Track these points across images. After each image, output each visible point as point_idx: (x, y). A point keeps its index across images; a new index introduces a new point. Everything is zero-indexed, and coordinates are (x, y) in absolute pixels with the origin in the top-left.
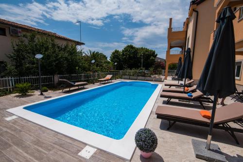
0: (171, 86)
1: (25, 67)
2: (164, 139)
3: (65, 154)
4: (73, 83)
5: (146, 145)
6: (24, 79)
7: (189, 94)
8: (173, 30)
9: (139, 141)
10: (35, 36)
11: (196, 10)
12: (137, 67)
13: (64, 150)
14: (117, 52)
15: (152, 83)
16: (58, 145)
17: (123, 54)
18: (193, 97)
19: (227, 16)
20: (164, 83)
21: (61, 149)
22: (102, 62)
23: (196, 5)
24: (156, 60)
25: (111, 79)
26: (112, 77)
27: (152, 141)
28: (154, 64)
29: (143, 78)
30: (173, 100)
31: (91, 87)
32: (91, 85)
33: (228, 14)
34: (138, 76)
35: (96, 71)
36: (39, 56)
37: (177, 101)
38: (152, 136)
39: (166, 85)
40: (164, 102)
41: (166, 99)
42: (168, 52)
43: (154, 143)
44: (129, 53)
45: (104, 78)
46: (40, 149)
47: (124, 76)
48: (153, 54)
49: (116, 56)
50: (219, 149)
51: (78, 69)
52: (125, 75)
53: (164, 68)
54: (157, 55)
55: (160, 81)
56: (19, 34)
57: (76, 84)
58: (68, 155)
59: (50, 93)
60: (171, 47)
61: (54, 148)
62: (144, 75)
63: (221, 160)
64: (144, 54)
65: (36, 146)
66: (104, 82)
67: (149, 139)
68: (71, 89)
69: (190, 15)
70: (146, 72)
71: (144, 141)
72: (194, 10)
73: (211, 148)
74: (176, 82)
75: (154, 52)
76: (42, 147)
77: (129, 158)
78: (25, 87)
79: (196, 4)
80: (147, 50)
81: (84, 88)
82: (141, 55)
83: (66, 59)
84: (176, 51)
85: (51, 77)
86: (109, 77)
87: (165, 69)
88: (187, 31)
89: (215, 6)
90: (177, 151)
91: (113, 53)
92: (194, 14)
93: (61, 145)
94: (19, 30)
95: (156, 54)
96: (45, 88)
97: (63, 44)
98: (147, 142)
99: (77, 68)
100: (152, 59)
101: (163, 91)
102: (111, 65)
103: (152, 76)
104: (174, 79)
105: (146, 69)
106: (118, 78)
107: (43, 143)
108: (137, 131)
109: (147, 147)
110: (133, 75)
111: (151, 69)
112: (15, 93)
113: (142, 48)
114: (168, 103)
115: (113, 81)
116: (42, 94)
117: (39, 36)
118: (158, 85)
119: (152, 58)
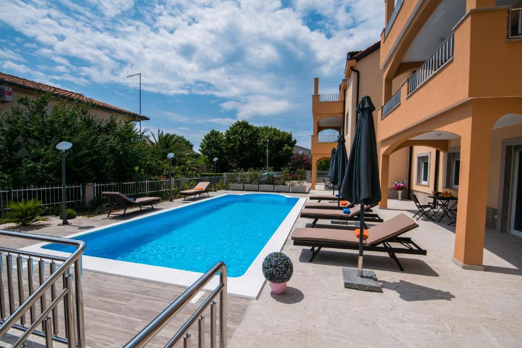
0: (320, 199)
1: (26, 168)
2: (303, 273)
3: (155, 302)
4: (132, 200)
5: (277, 271)
6: (20, 193)
7: (345, 210)
8: (322, 99)
9: (268, 268)
10: (45, 103)
11: (356, 69)
12: (259, 166)
13: (153, 298)
14: (214, 134)
15: (287, 196)
16: (139, 293)
17: (229, 140)
18: (350, 215)
19: (366, 107)
20: (309, 195)
21: (147, 297)
22: (184, 156)
23: (355, 61)
24: (294, 152)
25: (206, 191)
26: (209, 186)
27: (285, 265)
28: (290, 160)
29: (271, 187)
30: (320, 222)
31: (166, 207)
32: (166, 203)
33: (366, 105)
34: (260, 183)
35: (173, 175)
36: (64, 146)
37: (328, 222)
38: (285, 260)
39: (311, 198)
40: (308, 226)
41: (311, 221)
42: (315, 137)
43: (287, 268)
44: (240, 138)
45: (190, 188)
46: (111, 300)
47: (231, 185)
48: (288, 140)
49: (213, 142)
50: (375, 275)
51: (139, 170)
52: (234, 181)
53: (309, 167)
54: (295, 142)
55: (303, 192)
56: (8, 98)
57: (138, 200)
58: (161, 303)
59: (81, 220)
60: (320, 129)
61: (133, 297)
62: (271, 181)
63: (374, 285)
64: (271, 139)
65: (100, 298)
66: (193, 197)
67: (281, 264)
68: (129, 211)
69: (348, 76)
70: (275, 174)
71: (275, 267)
72: (352, 69)
73: (365, 275)
74: (329, 194)
75: (290, 137)
76: (111, 298)
77: (255, 295)
78: (30, 209)
79: (355, 58)
80: (276, 133)
81: (153, 210)
82: (265, 143)
83: (112, 150)
84: (329, 136)
85: (79, 188)
86: (203, 185)
87: (311, 170)
88: (344, 102)
89: (381, 67)
90: (320, 284)
91: (208, 138)
92: (354, 75)
93: (144, 293)
94: (7, 89)
95: (293, 139)
96: (70, 211)
97: (102, 119)
98: (279, 267)
99: (137, 168)
100: (287, 150)
101: (307, 207)
102: (201, 162)
103: (288, 183)
104: (328, 188)
105: (275, 170)
106: (219, 189)
107: (112, 293)
108: (265, 257)
109: (279, 274)
110: (251, 182)
111: (286, 170)
112: (6, 222)
113: (266, 129)
114: (314, 225)
115: (210, 194)
116: (65, 223)
117: (55, 103)
118: (299, 199)
119: (286, 147)
